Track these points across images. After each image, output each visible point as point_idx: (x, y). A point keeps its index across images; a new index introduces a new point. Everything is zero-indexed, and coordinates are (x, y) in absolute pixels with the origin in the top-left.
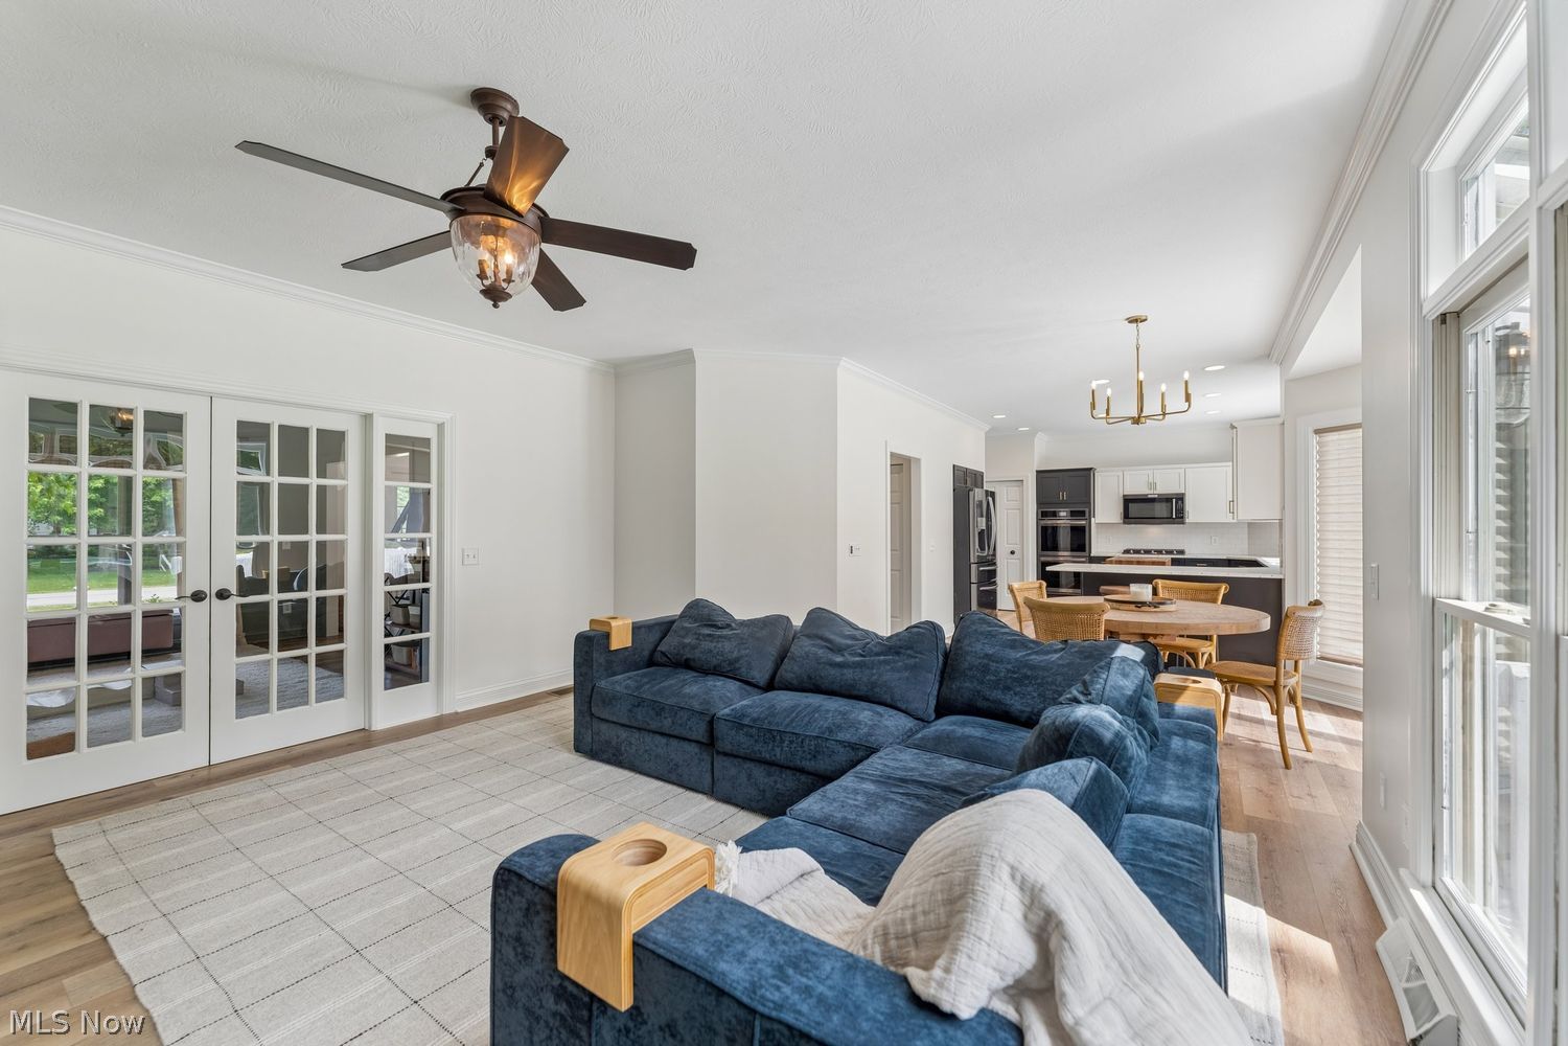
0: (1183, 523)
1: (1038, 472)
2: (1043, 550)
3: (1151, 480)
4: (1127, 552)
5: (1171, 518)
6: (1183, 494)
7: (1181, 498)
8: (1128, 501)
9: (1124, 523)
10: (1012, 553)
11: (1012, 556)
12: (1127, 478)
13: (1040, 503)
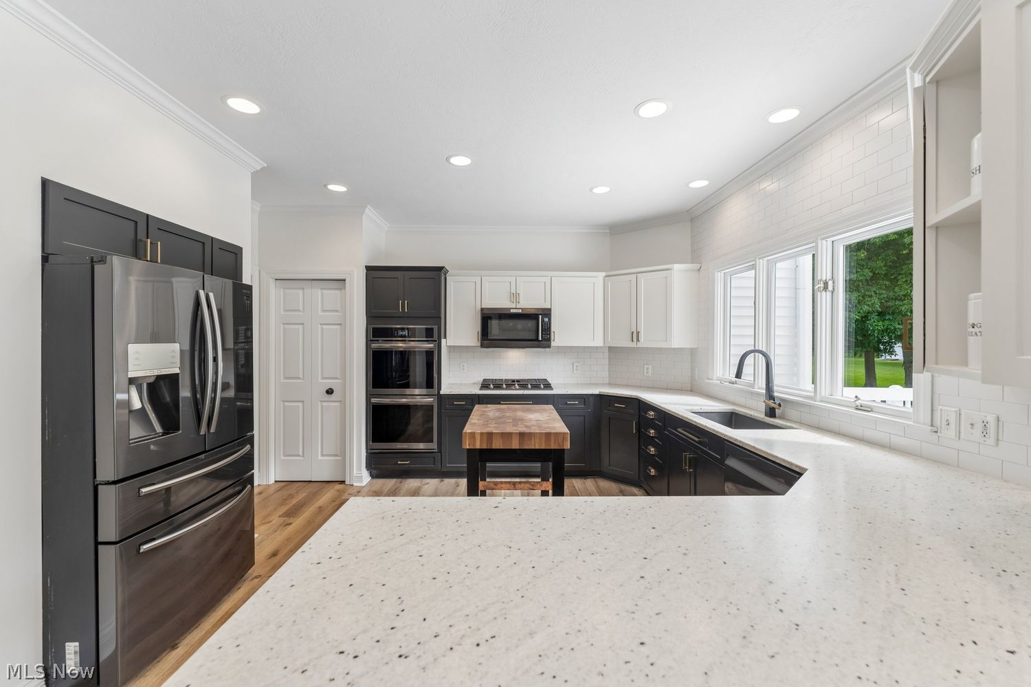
0: (549, 346)
1: (369, 268)
2: (375, 386)
3: (513, 291)
4: (485, 384)
5: (537, 340)
6: (550, 310)
7: (547, 313)
8: (487, 317)
9: (482, 346)
10: (330, 392)
11: (328, 397)
12: (486, 286)
13: (371, 315)
